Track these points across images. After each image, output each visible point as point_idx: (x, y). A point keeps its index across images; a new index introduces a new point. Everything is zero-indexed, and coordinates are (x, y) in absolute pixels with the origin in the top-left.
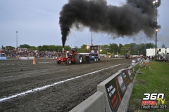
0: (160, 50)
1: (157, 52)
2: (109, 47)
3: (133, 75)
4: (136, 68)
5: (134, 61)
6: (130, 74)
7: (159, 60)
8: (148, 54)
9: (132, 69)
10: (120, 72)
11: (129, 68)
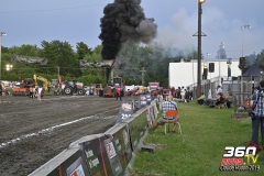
0: (212, 68)
1: (202, 75)
2: (41, 54)
3: (123, 157)
4: (136, 130)
5: (127, 107)
6: (112, 153)
7: (208, 102)
8: (174, 83)
9: (118, 135)
10: (75, 146)
11: (111, 132)
